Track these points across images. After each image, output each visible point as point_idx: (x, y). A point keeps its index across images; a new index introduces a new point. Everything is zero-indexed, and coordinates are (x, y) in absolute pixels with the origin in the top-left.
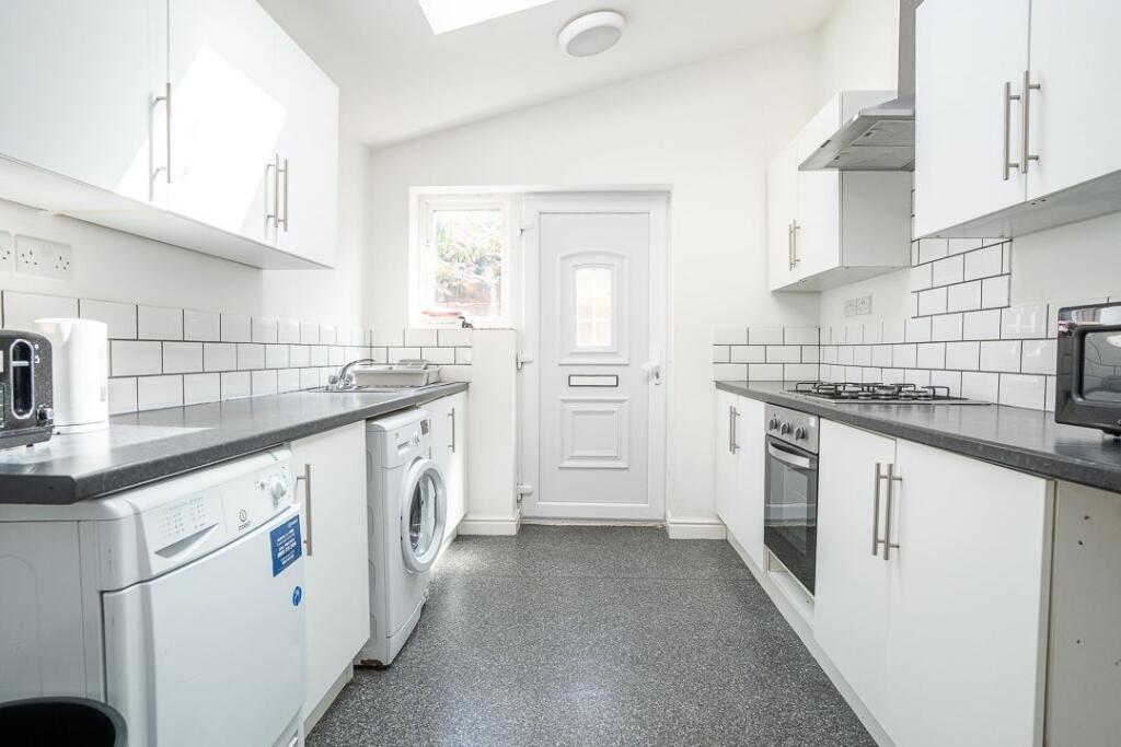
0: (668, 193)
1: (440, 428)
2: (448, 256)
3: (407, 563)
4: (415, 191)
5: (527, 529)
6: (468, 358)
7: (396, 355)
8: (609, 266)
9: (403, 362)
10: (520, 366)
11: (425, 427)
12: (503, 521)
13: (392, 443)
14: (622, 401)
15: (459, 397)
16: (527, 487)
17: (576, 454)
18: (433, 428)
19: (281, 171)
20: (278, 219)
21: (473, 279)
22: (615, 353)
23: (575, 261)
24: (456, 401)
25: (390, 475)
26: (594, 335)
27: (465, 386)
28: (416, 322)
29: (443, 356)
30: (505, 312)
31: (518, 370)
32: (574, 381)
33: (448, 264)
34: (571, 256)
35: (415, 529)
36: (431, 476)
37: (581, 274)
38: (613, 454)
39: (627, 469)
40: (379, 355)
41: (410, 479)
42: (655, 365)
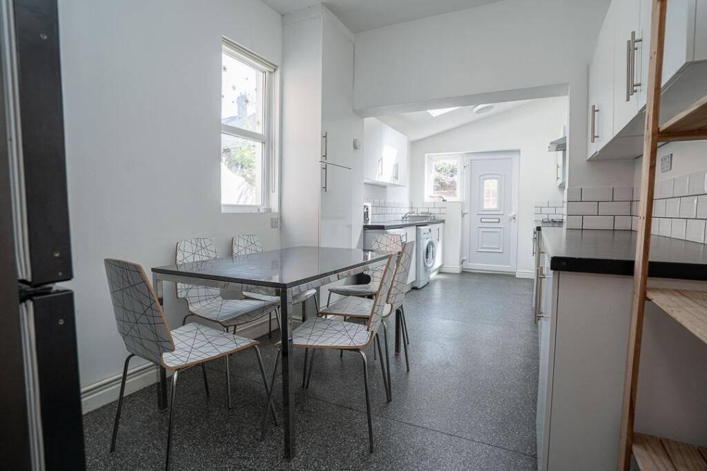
0: (519, 151)
1: (434, 232)
2: (439, 169)
3: (425, 266)
4: (426, 155)
5: (464, 273)
6: (445, 212)
7: (420, 211)
8: (497, 179)
9: (422, 213)
10: (463, 215)
11: (430, 230)
12: (456, 268)
13: (422, 232)
14: (501, 228)
15: (441, 225)
16: (465, 258)
17: (484, 246)
18: (432, 231)
19: (397, 166)
20: (396, 178)
21: (450, 179)
22: (498, 211)
23: (484, 177)
24: (440, 225)
25: (421, 240)
26: (490, 203)
27: (443, 221)
28: (427, 199)
29: (436, 211)
30: (459, 196)
31: (463, 216)
32: (483, 220)
33: (438, 173)
34: (481, 176)
35: (427, 258)
36: (431, 243)
37: (486, 182)
38: (496, 247)
39: (502, 253)
40: (415, 210)
41: (426, 243)
42: (514, 214)
